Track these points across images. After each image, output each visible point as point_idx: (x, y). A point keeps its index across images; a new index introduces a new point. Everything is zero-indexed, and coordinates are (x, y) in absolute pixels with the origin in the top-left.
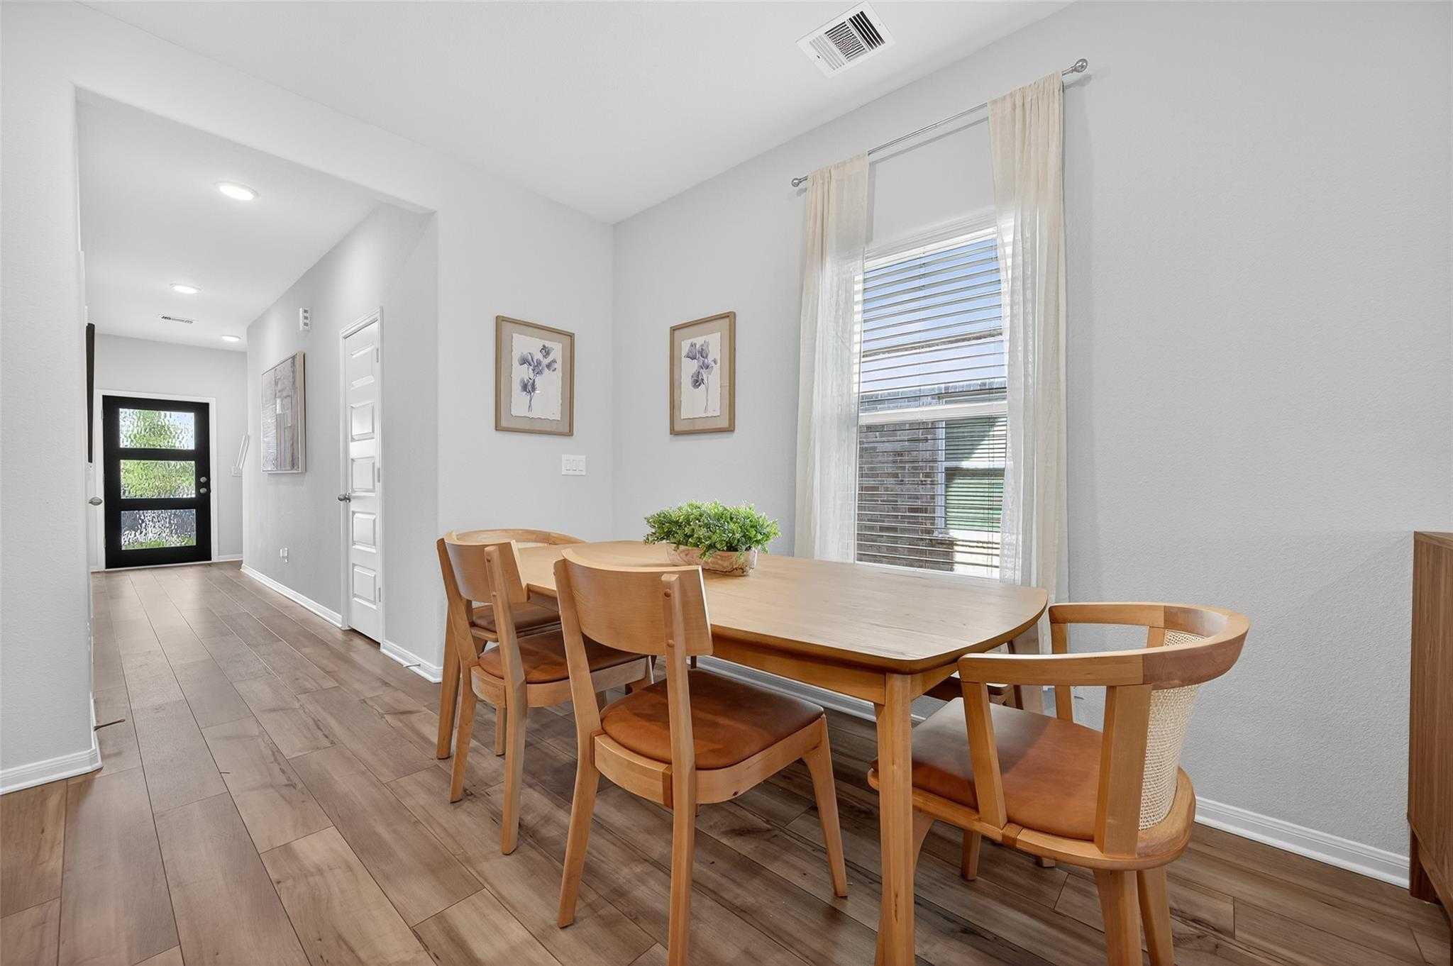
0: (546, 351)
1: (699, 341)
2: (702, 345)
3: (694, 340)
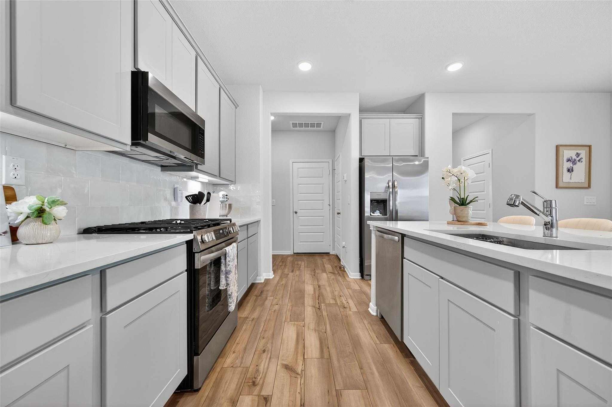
0: (578, 155)
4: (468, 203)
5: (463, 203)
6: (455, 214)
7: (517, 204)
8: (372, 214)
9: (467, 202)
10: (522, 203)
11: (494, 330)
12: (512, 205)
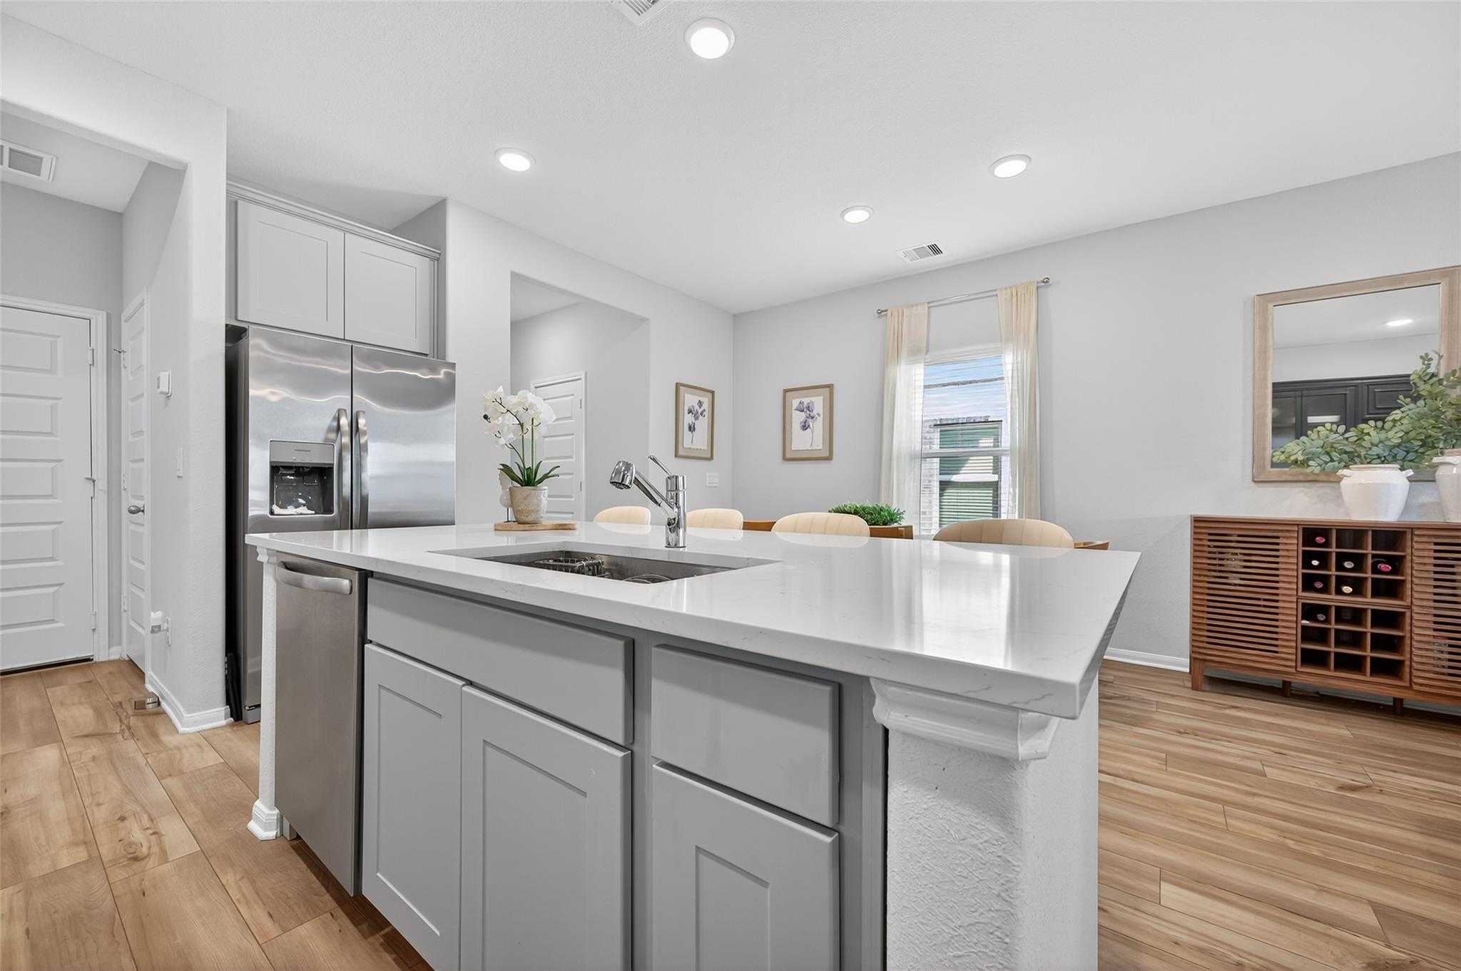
0: (700, 404)
1: (806, 401)
2: (808, 404)
3: (803, 400)
4: (541, 481)
5: (529, 479)
6: (512, 506)
7: (627, 484)
8: (277, 510)
9: (538, 477)
10: (637, 482)
11: (584, 794)
12: (620, 484)
